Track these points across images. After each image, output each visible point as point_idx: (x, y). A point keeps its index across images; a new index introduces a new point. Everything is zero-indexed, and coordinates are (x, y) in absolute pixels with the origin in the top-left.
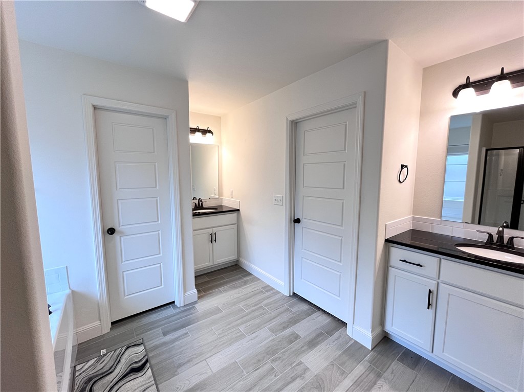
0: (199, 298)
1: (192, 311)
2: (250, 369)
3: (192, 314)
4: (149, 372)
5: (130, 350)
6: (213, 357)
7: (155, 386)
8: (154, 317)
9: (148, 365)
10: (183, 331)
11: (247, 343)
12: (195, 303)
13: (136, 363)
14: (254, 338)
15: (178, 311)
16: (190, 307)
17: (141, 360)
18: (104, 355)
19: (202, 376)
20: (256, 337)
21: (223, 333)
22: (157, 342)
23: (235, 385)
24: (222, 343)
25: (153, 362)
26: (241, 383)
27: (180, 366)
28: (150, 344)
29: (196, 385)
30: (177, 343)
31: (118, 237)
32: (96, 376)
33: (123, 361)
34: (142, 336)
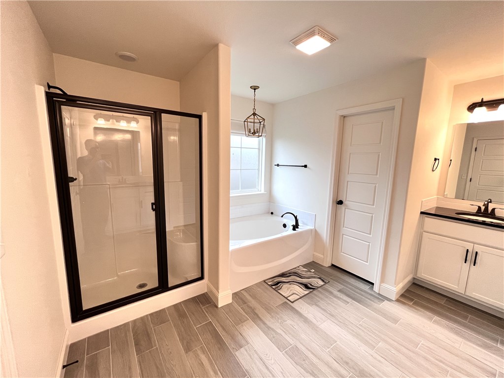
0: (397, 300)
1: (376, 301)
2: (334, 355)
3: (373, 301)
4: (306, 292)
5: (319, 280)
6: (333, 324)
7: (299, 297)
8: (352, 281)
9: (311, 290)
10: (349, 300)
11: (363, 351)
12: (389, 300)
13: (311, 285)
14: (375, 358)
15: (370, 292)
16: (382, 298)
17: (313, 286)
18: (311, 272)
19: (314, 320)
20: (380, 361)
21: (365, 328)
22: (331, 289)
23: (315, 343)
24: (352, 329)
25: (315, 292)
26: (318, 347)
27: (317, 306)
28: (327, 286)
29: (306, 318)
30: (335, 299)
31: (344, 208)
32: (298, 274)
33: (310, 279)
34: (331, 281)
